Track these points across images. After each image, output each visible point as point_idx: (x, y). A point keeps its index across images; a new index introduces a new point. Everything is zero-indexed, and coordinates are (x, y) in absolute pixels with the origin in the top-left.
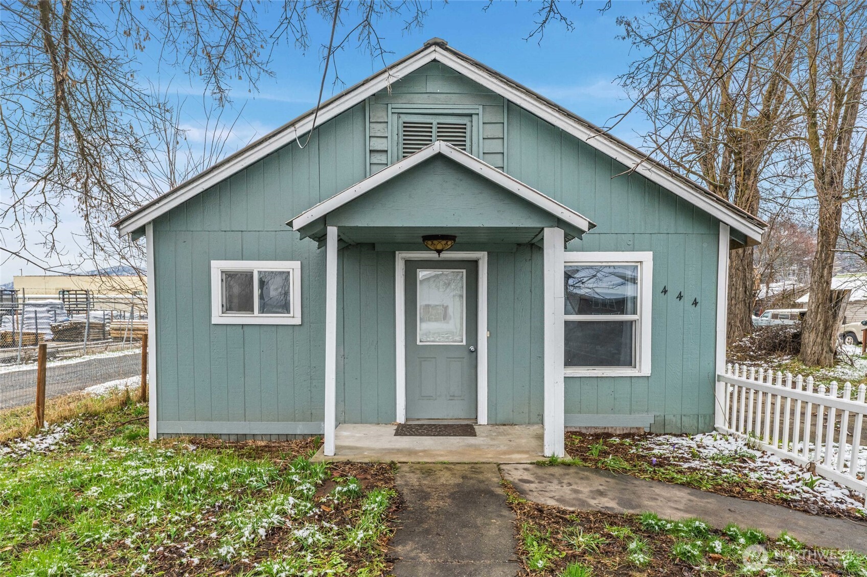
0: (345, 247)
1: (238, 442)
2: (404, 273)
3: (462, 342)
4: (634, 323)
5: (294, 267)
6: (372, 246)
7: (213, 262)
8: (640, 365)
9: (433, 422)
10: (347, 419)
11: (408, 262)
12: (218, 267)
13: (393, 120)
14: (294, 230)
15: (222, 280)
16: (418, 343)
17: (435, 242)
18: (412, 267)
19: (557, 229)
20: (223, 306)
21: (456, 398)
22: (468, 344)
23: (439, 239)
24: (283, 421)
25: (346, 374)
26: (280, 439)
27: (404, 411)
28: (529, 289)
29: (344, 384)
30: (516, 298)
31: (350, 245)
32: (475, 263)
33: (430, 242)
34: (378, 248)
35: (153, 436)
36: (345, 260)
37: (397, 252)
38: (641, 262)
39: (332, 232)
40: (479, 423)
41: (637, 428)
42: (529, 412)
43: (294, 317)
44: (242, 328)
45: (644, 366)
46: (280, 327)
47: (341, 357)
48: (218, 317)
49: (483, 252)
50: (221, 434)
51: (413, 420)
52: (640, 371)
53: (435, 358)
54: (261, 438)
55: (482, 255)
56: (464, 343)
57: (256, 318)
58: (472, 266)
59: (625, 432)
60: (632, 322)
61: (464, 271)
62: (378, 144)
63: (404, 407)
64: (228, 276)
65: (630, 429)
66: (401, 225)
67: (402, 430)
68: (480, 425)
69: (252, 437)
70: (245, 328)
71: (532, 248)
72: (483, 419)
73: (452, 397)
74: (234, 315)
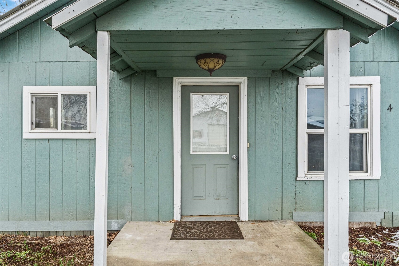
0: (132, 74)
1: (43, 237)
2: (180, 95)
3: (226, 151)
4: (364, 135)
5: (90, 91)
6: (154, 72)
7: (25, 87)
8: (372, 170)
9: (203, 219)
10: (133, 217)
11: (183, 87)
12: (29, 91)
14: (53, 27)
15: (32, 102)
16: (191, 153)
17: (208, 60)
18: (186, 92)
19: (341, 31)
20: (32, 123)
21: (221, 198)
22: (231, 154)
23: (212, 57)
24: (80, 220)
25: (132, 180)
26: (78, 235)
27: (180, 210)
28: (281, 108)
29: (131, 188)
30: (270, 115)
31: (136, 72)
32: (236, 88)
33: (203, 61)
34: (159, 74)
36: (132, 85)
37: (174, 78)
38: (370, 85)
40: (241, 220)
41: (370, 223)
42: (282, 209)
43: (91, 132)
44: (48, 142)
45: (375, 171)
46: (79, 141)
47: (129, 165)
48: (28, 132)
49: (244, 78)
50: (29, 231)
51: (187, 216)
52: (371, 174)
53: (205, 165)
54: (62, 235)
55: (243, 80)
56: (228, 152)
57: (60, 133)
58: (235, 91)
59: (360, 226)
60: (362, 134)
61: (228, 94)
63: (180, 207)
64: (38, 99)
65: (365, 224)
66: (175, 29)
67: (178, 231)
68: (242, 221)
69: (55, 233)
70: (51, 142)
71: (283, 74)
72: (244, 216)
73: (218, 197)
74: (41, 131)
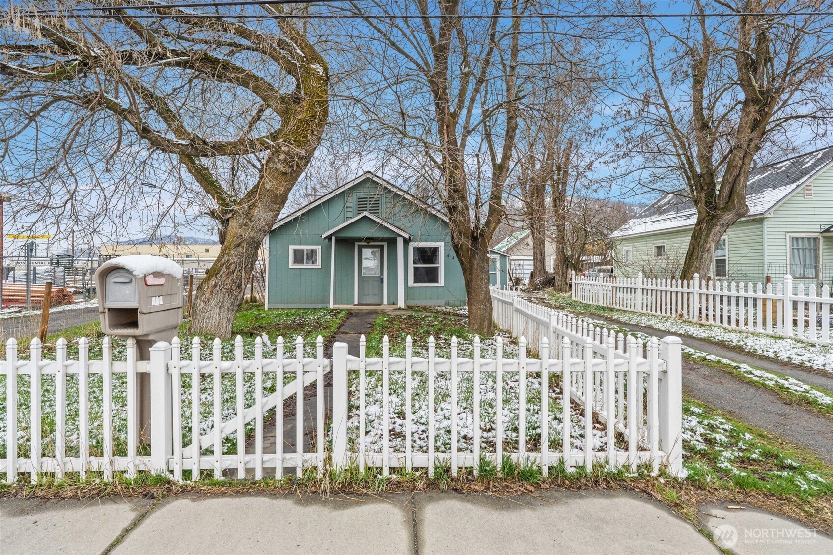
0: (337, 241)
2: (358, 250)
4: (438, 267)
5: (318, 248)
6: (346, 240)
7: (290, 246)
9: (367, 304)
10: (336, 303)
11: (359, 246)
12: (292, 248)
13: (354, 196)
14: (321, 237)
15: (293, 252)
16: (362, 276)
17: (367, 240)
18: (360, 248)
20: (293, 262)
22: (380, 275)
24: (313, 304)
25: (336, 286)
27: (357, 300)
29: (336, 290)
31: (340, 242)
34: (348, 241)
35: (266, 309)
37: (355, 243)
38: (440, 246)
39: (333, 238)
40: (384, 304)
43: (318, 265)
44: (300, 269)
45: (441, 282)
46: (313, 269)
47: (335, 280)
48: (291, 265)
51: (360, 303)
52: (440, 284)
53: (368, 280)
55: (385, 243)
56: (378, 275)
57: (305, 266)
58: (382, 247)
61: (379, 249)
62: (348, 205)
63: (357, 298)
64: (295, 251)
66: (355, 236)
67: (355, 305)
72: (385, 302)
73: (375, 295)
74: (297, 265)
